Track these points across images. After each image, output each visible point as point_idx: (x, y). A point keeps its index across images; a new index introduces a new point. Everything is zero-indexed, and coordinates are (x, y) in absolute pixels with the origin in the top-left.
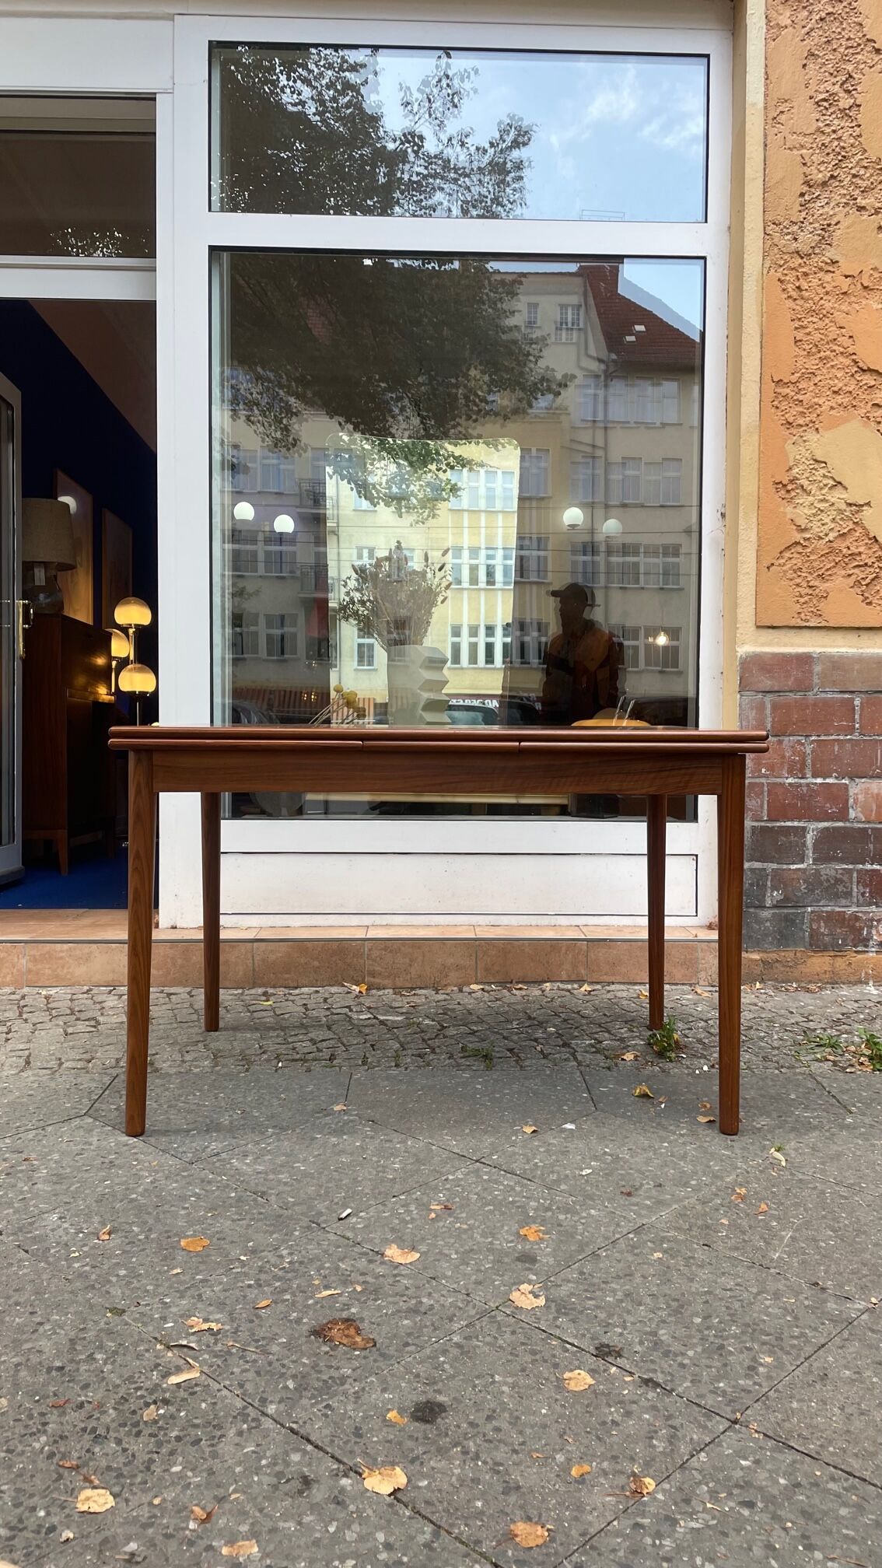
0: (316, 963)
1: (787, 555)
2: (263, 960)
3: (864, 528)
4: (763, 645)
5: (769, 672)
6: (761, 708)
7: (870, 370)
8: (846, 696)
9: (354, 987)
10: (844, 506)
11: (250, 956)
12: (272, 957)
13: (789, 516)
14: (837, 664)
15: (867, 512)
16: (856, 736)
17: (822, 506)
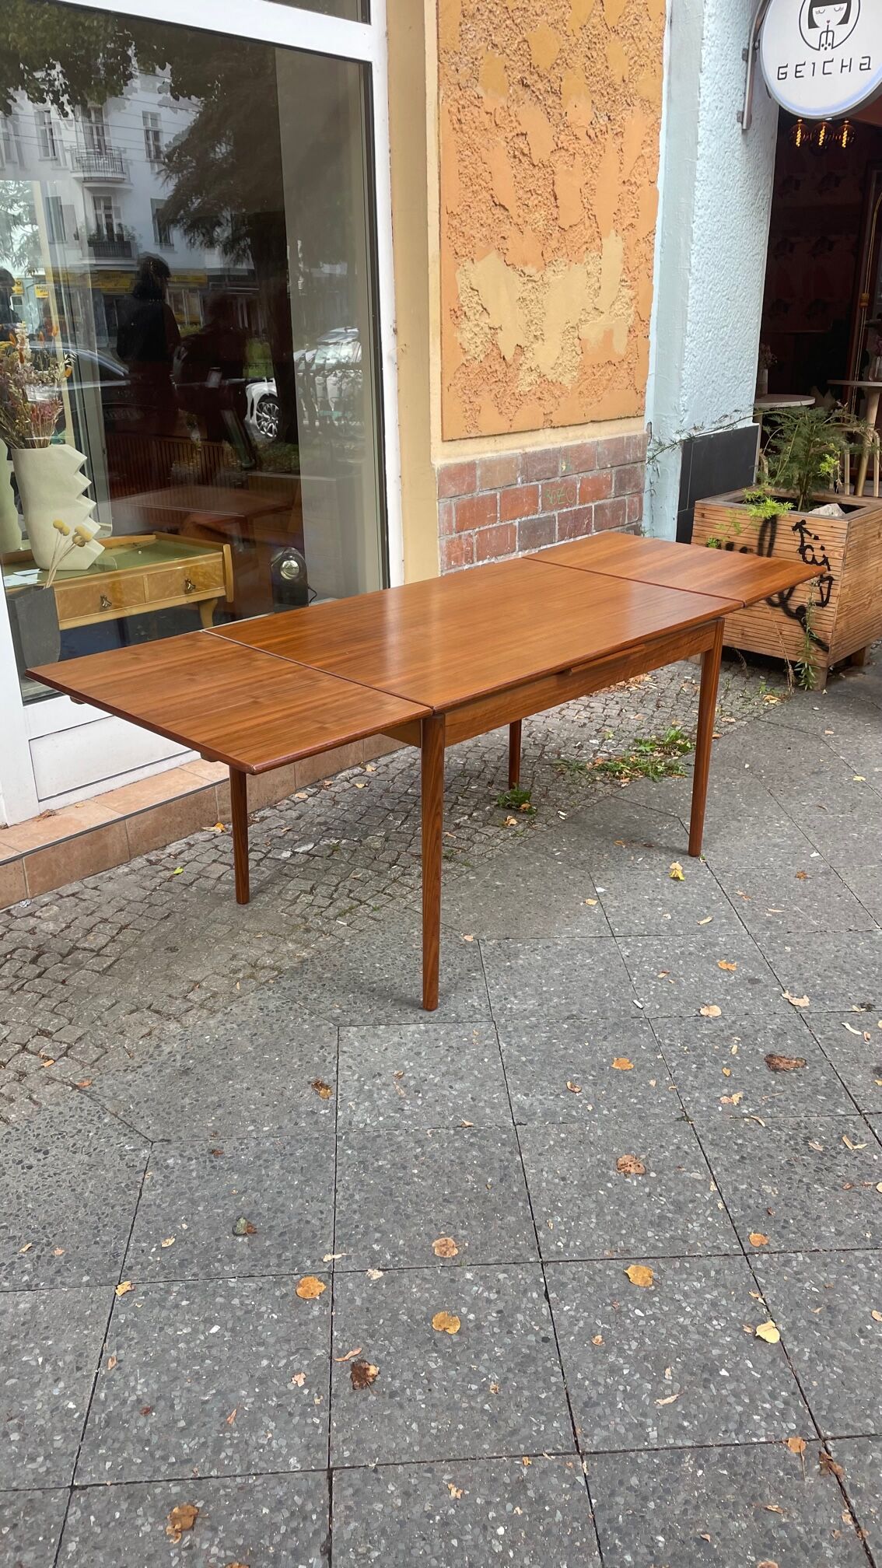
0: (179, 819)
1: (458, 375)
2: (136, 833)
3: (498, 349)
4: (449, 456)
5: (454, 480)
6: (449, 512)
7: (500, 205)
8: (493, 492)
9: (212, 829)
10: (488, 331)
11: (123, 832)
12: (143, 826)
13: (460, 340)
14: (489, 466)
15: (500, 334)
16: (498, 524)
17: (476, 330)
